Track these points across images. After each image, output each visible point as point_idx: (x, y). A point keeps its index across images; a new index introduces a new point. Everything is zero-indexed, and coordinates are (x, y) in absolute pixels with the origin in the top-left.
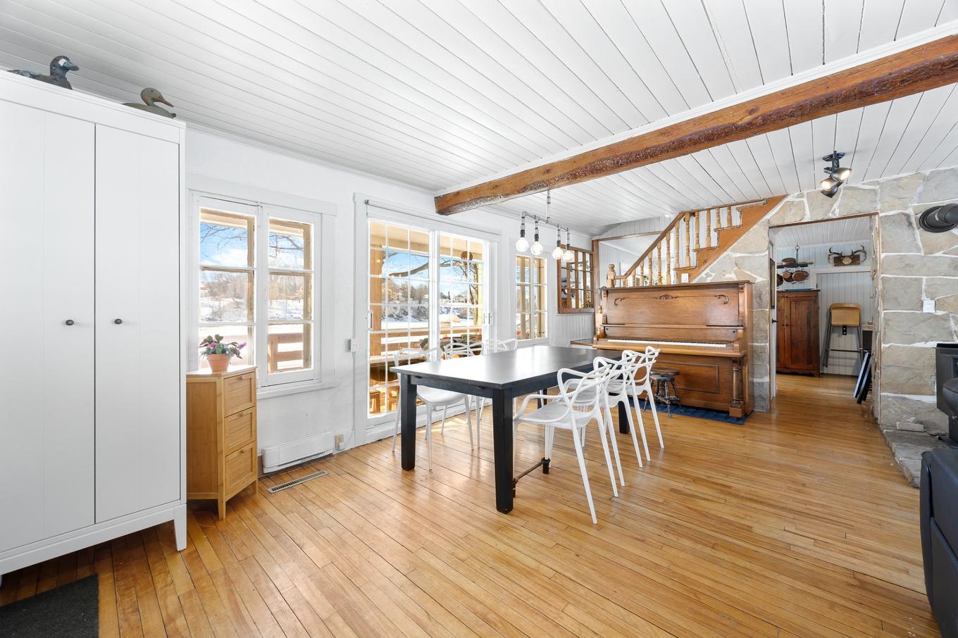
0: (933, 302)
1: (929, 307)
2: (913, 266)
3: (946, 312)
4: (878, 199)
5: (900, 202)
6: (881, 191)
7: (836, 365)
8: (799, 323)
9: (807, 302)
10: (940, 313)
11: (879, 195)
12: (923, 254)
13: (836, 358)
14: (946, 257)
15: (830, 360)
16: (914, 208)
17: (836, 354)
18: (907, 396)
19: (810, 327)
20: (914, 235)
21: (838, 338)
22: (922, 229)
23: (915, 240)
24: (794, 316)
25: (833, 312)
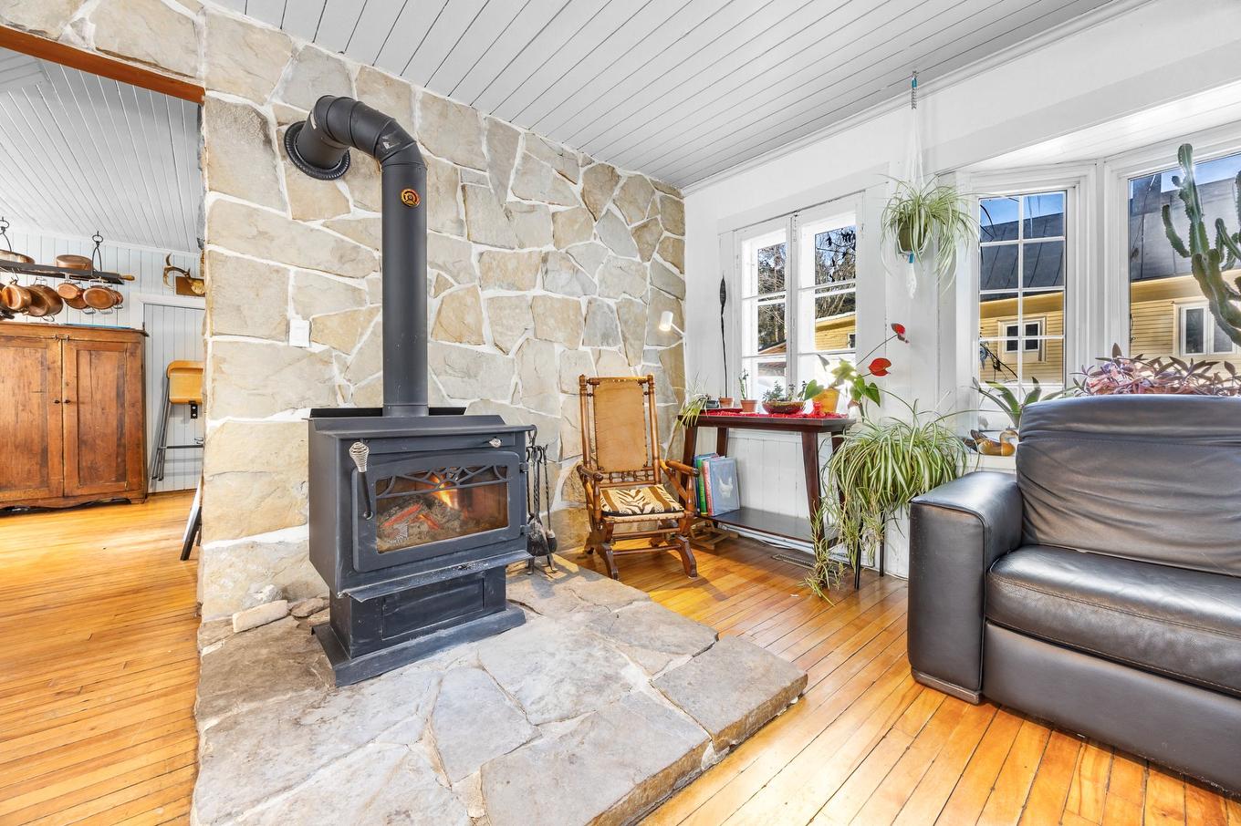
0: (306, 324)
1: (299, 335)
2: (272, 239)
3: (327, 347)
4: (202, 51)
5: (249, 80)
6: (210, 33)
7: (179, 474)
8: (98, 396)
9: (117, 353)
10: (317, 348)
11: (204, 43)
12: (290, 218)
13: (179, 460)
14: (328, 234)
15: (168, 467)
16: (276, 108)
17: (179, 453)
18: (258, 538)
19: (123, 405)
20: (275, 167)
21: (183, 425)
22: (289, 159)
23: (277, 180)
24: (85, 382)
25: (173, 376)
